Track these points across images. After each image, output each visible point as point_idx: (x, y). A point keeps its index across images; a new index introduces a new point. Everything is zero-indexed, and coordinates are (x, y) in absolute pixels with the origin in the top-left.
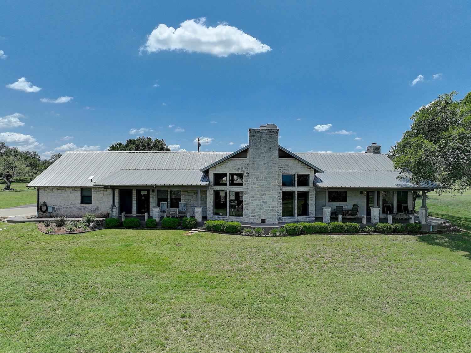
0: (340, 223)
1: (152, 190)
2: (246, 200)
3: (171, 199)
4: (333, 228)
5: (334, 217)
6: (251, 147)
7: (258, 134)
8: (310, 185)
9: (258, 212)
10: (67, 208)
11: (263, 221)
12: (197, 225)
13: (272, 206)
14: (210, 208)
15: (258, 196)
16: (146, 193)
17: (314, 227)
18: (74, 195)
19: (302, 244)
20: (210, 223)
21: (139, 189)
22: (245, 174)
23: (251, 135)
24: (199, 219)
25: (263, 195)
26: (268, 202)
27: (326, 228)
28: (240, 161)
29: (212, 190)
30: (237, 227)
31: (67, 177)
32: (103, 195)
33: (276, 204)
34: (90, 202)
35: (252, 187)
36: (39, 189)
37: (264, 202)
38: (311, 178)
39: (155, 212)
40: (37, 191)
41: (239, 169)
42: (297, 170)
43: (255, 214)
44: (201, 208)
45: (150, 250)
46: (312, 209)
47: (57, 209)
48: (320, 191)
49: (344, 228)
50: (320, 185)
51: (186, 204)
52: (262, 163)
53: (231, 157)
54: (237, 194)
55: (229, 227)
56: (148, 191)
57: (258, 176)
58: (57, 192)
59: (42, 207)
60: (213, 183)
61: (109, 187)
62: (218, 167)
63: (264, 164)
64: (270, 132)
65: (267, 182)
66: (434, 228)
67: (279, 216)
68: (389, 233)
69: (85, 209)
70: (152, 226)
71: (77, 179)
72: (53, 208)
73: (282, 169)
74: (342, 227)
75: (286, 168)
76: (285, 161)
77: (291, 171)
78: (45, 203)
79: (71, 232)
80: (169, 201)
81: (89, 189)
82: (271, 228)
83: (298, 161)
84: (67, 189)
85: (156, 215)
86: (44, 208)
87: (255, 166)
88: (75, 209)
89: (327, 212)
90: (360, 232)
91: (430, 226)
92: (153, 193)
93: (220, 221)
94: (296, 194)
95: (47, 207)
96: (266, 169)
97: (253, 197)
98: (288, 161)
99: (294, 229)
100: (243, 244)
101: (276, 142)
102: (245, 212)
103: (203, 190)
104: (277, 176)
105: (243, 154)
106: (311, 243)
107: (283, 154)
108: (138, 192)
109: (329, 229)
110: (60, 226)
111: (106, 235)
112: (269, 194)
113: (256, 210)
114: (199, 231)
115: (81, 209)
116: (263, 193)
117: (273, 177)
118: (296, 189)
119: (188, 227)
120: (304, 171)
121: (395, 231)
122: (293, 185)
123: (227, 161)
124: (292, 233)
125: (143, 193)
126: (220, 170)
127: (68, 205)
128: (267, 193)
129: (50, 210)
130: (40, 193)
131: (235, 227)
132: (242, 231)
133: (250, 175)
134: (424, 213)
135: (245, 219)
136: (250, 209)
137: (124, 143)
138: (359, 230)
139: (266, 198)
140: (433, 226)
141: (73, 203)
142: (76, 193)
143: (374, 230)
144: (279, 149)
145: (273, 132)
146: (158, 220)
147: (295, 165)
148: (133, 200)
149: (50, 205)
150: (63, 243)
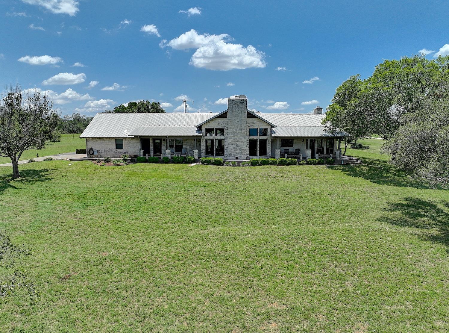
0: (285, 159)
1: (163, 139)
2: (226, 145)
3: (176, 146)
4: (280, 161)
5: (282, 155)
6: (229, 111)
7: (234, 102)
8: (268, 135)
9: (233, 152)
10: (106, 152)
11: (237, 158)
12: (195, 161)
13: (243, 148)
14: (203, 151)
15: (234, 142)
16: (159, 142)
17: (268, 161)
18: (111, 143)
19: (259, 170)
20: (204, 159)
21: (155, 138)
22: (225, 128)
23: (229, 103)
24: (197, 158)
25: (237, 141)
26: (240, 146)
27: (276, 162)
28: (222, 120)
29: (204, 139)
30: (221, 161)
31: (104, 131)
32: (130, 143)
33: (245, 147)
34: (122, 148)
35: (230, 137)
36: (87, 139)
37: (237, 146)
38: (269, 131)
39: (167, 153)
40: (86, 141)
41: (222, 125)
42: (259, 125)
43: (232, 154)
44: (198, 150)
45: (170, 173)
46: (269, 151)
47: (100, 152)
48: (274, 139)
49: (287, 162)
50: (273, 135)
51: (186, 149)
52: (237, 121)
53: (216, 117)
54: (220, 141)
55: (215, 161)
56: (160, 140)
57: (233, 129)
58: (100, 141)
59: (90, 152)
60: (204, 134)
61: (139, 137)
62: (208, 124)
63: (238, 122)
64: (241, 100)
65: (239, 133)
66: (344, 162)
67: (247, 155)
68: (314, 164)
69: (118, 153)
70: (167, 162)
71: (111, 132)
72: (98, 152)
73: (249, 125)
74: (285, 161)
75: (252, 124)
76: (251, 119)
77: (255, 126)
78: (91, 148)
79: (117, 165)
80: (175, 147)
81: (121, 139)
82: (241, 162)
83: (260, 120)
84: (106, 140)
85: (168, 155)
86: (91, 152)
87: (232, 123)
88: (112, 152)
89: (278, 152)
90: (297, 164)
91: (342, 160)
92: (164, 142)
93: (210, 158)
94: (259, 141)
95: (93, 151)
96: (239, 125)
97: (231, 143)
98: (254, 120)
99: (256, 162)
100: (224, 170)
101: (245, 108)
102: (225, 153)
103: (198, 139)
104: (246, 129)
105: (224, 115)
106: (265, 169)
107: (250, 115)
108: (154, 140)
109: (278, 162)
110: (108, 162)
111: (140, 166)
112: (241, 141)
113: (232, 151)
114: (197, 164)
115: (116, 153)
116: (237, 140)
117: (243, 130)
118: (259, 138)
119: (189, 162)
120: (264, 126)
121: (319, 164)
122: (256, 135)
123: (213, 120)
124: (254, 164)
125: (157, 141)
126: (209, 126)
127: (107, 150)
128: (239, 140)
129: (95, 153)
130: (88, 142)
131: (219, 161)
132: (224, 163)
133: (229, 129)
134: (339, 153)
135: (225, 157)
136: (229, 151)
137: (126, 105)
138: (296, 163)
139: (239, 143)
140: (343, 160)
141: (111, 149)
142: (112, 142)
143: (306, 163)
144: (247, 112)
145: (243, 101)
146: (170, 158)
147: (258, 122)
148: (151, 146)
149: (95, 150)
150: (116, 170)
